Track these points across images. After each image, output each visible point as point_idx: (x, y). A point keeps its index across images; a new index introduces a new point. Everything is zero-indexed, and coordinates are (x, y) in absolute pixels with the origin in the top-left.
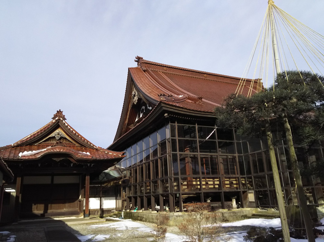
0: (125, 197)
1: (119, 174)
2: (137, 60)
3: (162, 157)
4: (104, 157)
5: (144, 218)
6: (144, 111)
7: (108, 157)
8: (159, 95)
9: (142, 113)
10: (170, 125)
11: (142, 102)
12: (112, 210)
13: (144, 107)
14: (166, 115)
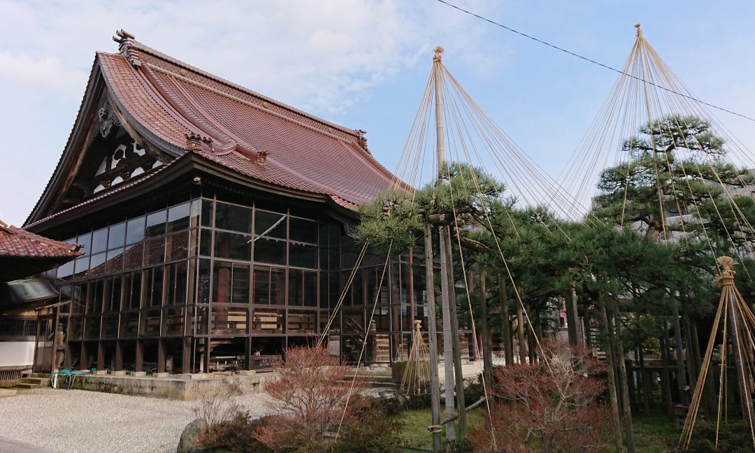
0: (64, 341)
1: (51, 290)
2: (120, 38)
3: (175, 263)
4: (28, 252)
5: (116, 386)
6: (124, 157)
7: (39, 253)
8: (187, 138)
9: (116, 159)
10: (200, 201)
11: (119, 134)
12: (24, 370)
13: (124, 148)
14: (198, 179)
